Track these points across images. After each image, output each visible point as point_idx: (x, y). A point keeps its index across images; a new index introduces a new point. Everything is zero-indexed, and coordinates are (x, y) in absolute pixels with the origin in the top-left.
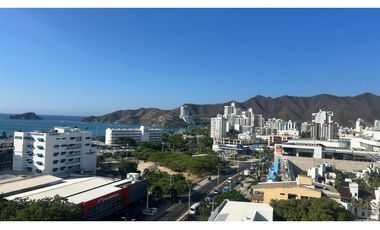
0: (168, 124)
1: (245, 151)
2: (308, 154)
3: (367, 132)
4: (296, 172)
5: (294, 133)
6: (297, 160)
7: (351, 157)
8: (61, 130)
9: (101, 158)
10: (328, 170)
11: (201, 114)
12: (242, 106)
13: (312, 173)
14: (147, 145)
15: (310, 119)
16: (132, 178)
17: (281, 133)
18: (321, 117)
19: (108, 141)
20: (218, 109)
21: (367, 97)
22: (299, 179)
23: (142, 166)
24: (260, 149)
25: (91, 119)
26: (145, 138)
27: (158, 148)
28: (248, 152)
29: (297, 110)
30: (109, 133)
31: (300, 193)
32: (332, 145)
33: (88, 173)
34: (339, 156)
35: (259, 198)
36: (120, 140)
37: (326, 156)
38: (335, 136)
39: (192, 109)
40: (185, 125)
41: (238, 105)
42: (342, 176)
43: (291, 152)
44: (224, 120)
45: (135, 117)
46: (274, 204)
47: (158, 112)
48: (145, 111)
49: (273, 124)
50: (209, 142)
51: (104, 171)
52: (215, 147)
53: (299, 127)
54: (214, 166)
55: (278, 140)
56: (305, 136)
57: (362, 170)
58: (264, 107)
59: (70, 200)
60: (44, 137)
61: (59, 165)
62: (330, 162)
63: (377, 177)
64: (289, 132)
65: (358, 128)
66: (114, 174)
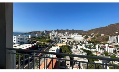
0: (42, 34)
1: (55, 38)
2: (65, 39)
3: (73, 35)
4: (63, 41)
5: (63, 35)
6: (63, 40)
7: (71, 39)
8: (19, 35)
9: (29, 41)
10: (68, 41)
11: (48, 32)
12: (55, 31)
13: (65, 41)
14: (38, 38)
15: (65, 33)
16: (35, 44)
17: (61, 35)
18: (67, 33)
19: (30, 37)
21: (73, 30)
22: (64, 42)
23: (37, 42)
24: (58, 38)
25: (26, 33)
26: (37, 37)
27: (40, 38)
28: (56, 39)
29: (63, 32)
30: (30, 36)
31: (63, 44)
32: (68, 37)
33: (26, 43)
34: (69, 39)
35: (58, 46)
36: (32, 37)
37: (67, 39)
38: (69, 36)
39: (46, 31)
40: (45, 34)
41: (54, 31)
42: (69, 42)
43: (62, 38)
44: (52, 33)
45: (35, 33)
46: (60, 46)
47: (40, 32)
48: (37, 32)
49: (60, 34)
50: (49, 37)
51: (29, 43)
52: (50, 38)
53: (64, 34)
54: (50, 41)
55: (60, 37)
56: (64, 36)
57: (72, 41)
58: (58, 31)
59: (22, 49)
60: (15, 37)
61: (19, 42)
62: (68, 40)
63: (74, 41)
64: (62, 35)
65: (72, 35)
66: (31, 43)
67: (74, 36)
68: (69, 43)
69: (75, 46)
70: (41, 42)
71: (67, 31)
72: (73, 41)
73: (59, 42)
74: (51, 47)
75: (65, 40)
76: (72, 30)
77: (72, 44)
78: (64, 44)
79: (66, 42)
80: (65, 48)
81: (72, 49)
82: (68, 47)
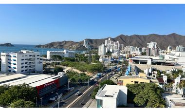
0: (78, 49)
2: (145, 63)
3: (173, 52)
4: (139, 71)
5: (138, 52)
6: (139, 66)
7: (164, 64)
8: (24, 52)
9: (45, 66)
10: (154, 70)
11: (93, 44)
12: (114, 40)
13: (146, 71)
14: (68, 59)
15: (146, 46)
16: (60, 75)
17: (132, 53)
18: (151, 45)
19: (48, 57)
20: (102, 42)
21: (174, 35)
22: (140, 74)
23: (66, 69)
24: (122, 60)
25: (39, 46)
26: (67, 56)
27: (73, 60)
28: (116, 62)
30: (48, 53)
31: (140, 80)
32: (156, 58)
33: (39, 73)
34: (159, 64)
35: (121, 83)
36: (54, 57)
37: (153, 63)
38: (158, 54)
39: (90, 41)
40: (85, 49)
41: (112, 39)
42: (160, 73)
43: (137, 62)
44: (105, 47)
45: (61, 45)
46: (128, 86)
47: (73, 43)
48: (66, 42)
49: (129, 48)
50: (98, 58)
51: (47, 71)
52: (101, 60)
53: (141, 50)
54: (99, 69)
55: (130, 56)
56: (143, 54)
57: (169, 70)
58: (123, 40)
59: (30, 85)
60: (16, 55)
61: (24, 69)
63: (176, 73)
64: (136, 52)
65: (169, 50)
66: (52, 73)
67: (178, 54)
68: (160, 79)
69: (180, 87)
70: (75, 70)
71: (153, 37)
72: (174, 72)
73: (127, 72)
74: (103, 85)
75: (146, 69)
76: (169, 36)
77: (170, 81)
78: (142, 79)
79: (150, 74)
80: (146, 91)
81: (168, 98)
82: (155, 89)
